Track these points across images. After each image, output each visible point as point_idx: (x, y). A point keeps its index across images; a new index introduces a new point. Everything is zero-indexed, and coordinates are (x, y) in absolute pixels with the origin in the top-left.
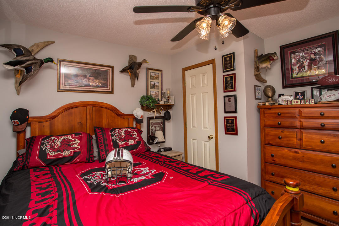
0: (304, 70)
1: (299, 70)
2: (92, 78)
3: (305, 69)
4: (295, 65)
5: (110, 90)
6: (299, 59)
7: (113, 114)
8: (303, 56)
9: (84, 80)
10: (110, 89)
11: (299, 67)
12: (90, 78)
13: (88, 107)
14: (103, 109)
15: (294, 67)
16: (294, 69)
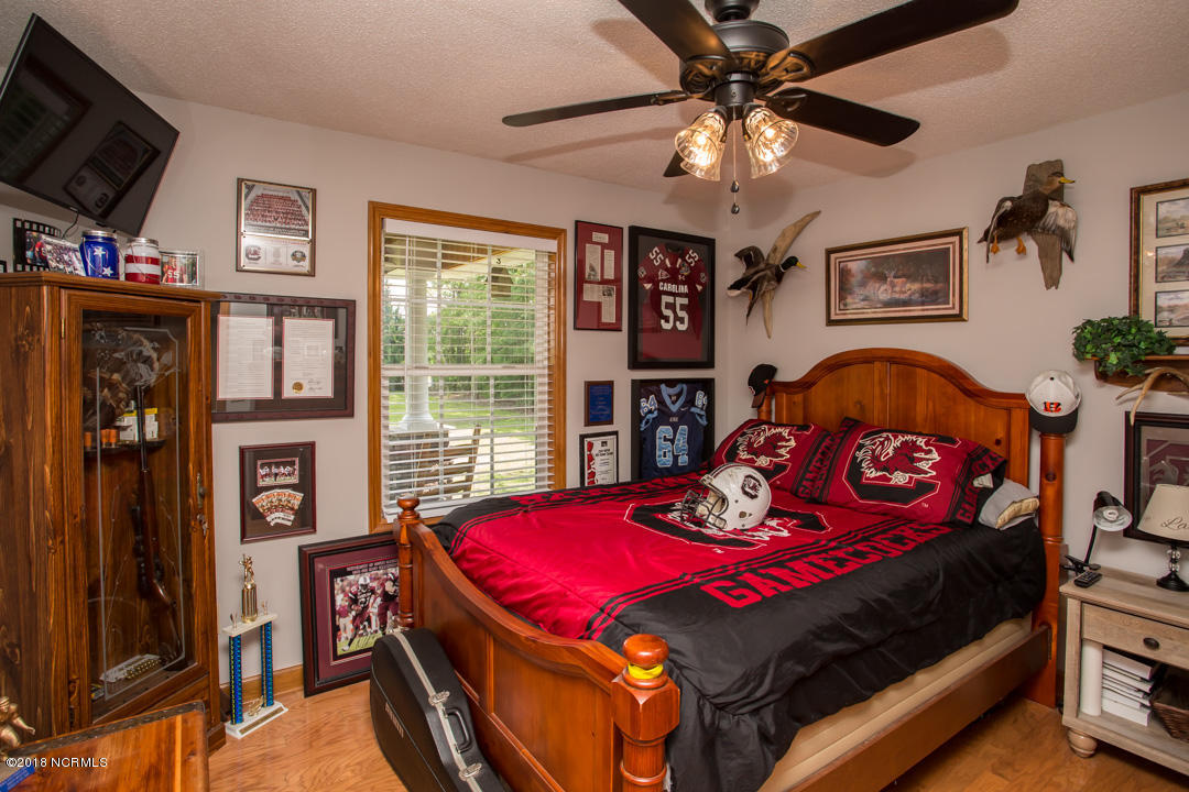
0: (369, 630)
1: (357, 628)
2: (900, 280)
3: (370, 626)
4: (344, 614)
5: (956, 311)
6: (356, 595)
7: (951, 389)
8: (366, 585)
9: (883, 288)
10: (954, 308)
11: (355, 618)
12: (896, 280)
13: (877, 365)
14: (918, 370)
15: (341, 620)
16: (342, 627)
